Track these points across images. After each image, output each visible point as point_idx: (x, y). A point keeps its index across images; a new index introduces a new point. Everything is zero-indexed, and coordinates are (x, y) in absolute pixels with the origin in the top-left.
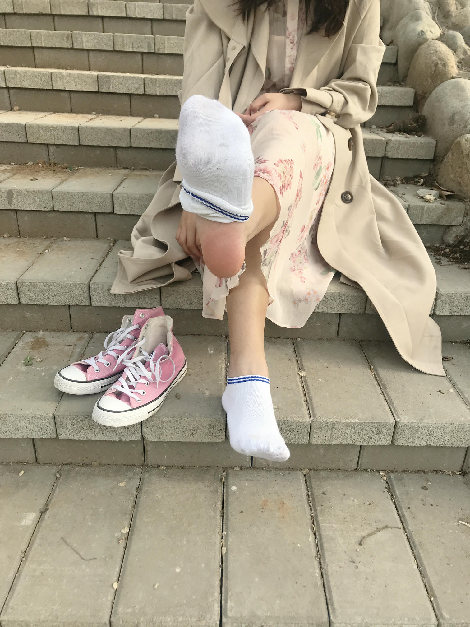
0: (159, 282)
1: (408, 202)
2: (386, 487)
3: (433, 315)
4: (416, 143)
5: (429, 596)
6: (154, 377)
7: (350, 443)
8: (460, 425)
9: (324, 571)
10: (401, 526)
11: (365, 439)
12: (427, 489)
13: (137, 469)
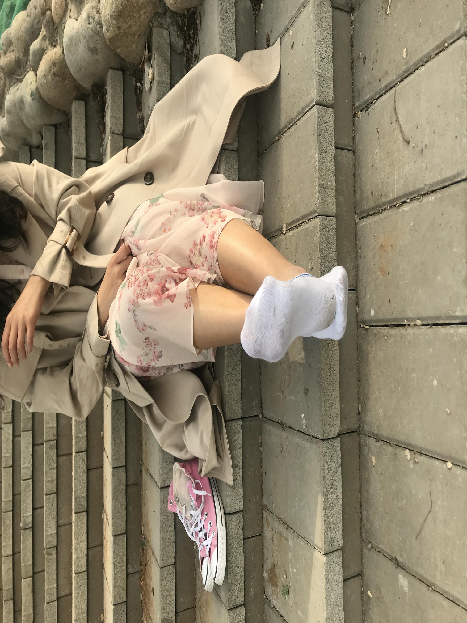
1: (154, 101)
2: (365, 112)
5: (444, 49)
8: (316, 19)
9: (430, 190)
10: (394, 89)
11: (330, 143)
12: (365, 57)
13: (362, 441)
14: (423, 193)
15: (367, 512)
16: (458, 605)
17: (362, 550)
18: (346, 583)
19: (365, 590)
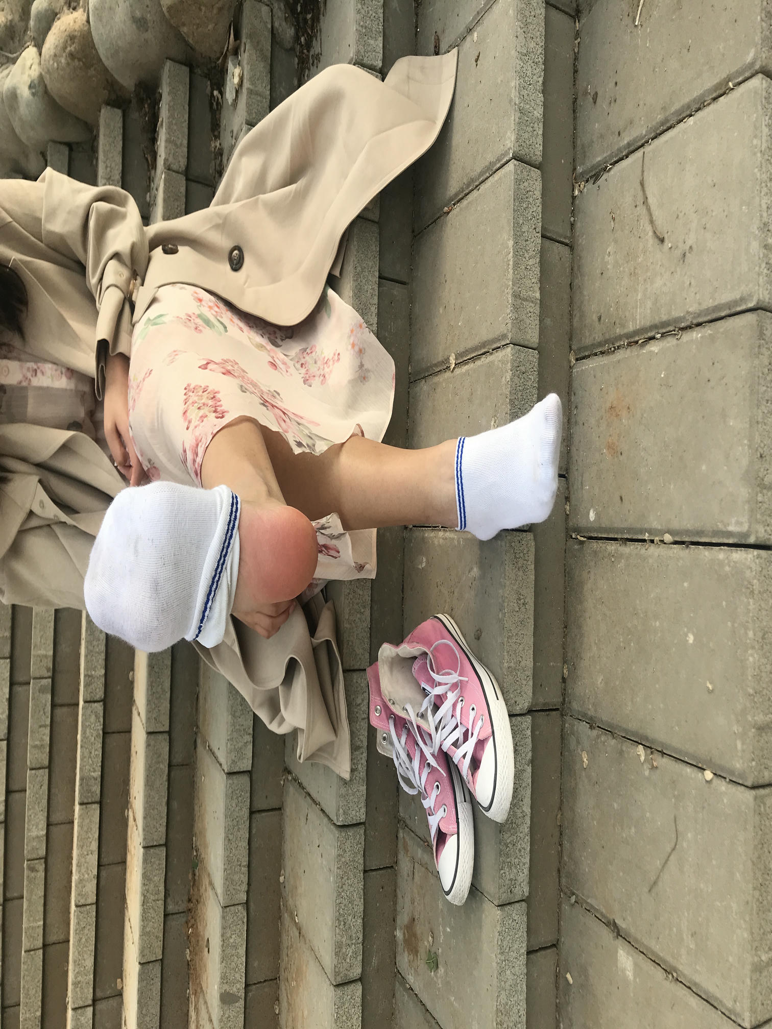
0: (336, 673)
1: (242, 123)
2: (594, 184)
3: (382, 74)
4: (169, 104)
5: (727, 91)
6: (454, 686)
7: (538, 260)
8: (519, 16)
9: (695, 322)
10: (641, 151)
11: (534, 227)
12: (596, 93)
13: (566, 726)
14: (683, 325)
15: (571, 843)
16: (715, 1007)
17: (559, 905)
18: (532, 956)
19: (561, 970)
